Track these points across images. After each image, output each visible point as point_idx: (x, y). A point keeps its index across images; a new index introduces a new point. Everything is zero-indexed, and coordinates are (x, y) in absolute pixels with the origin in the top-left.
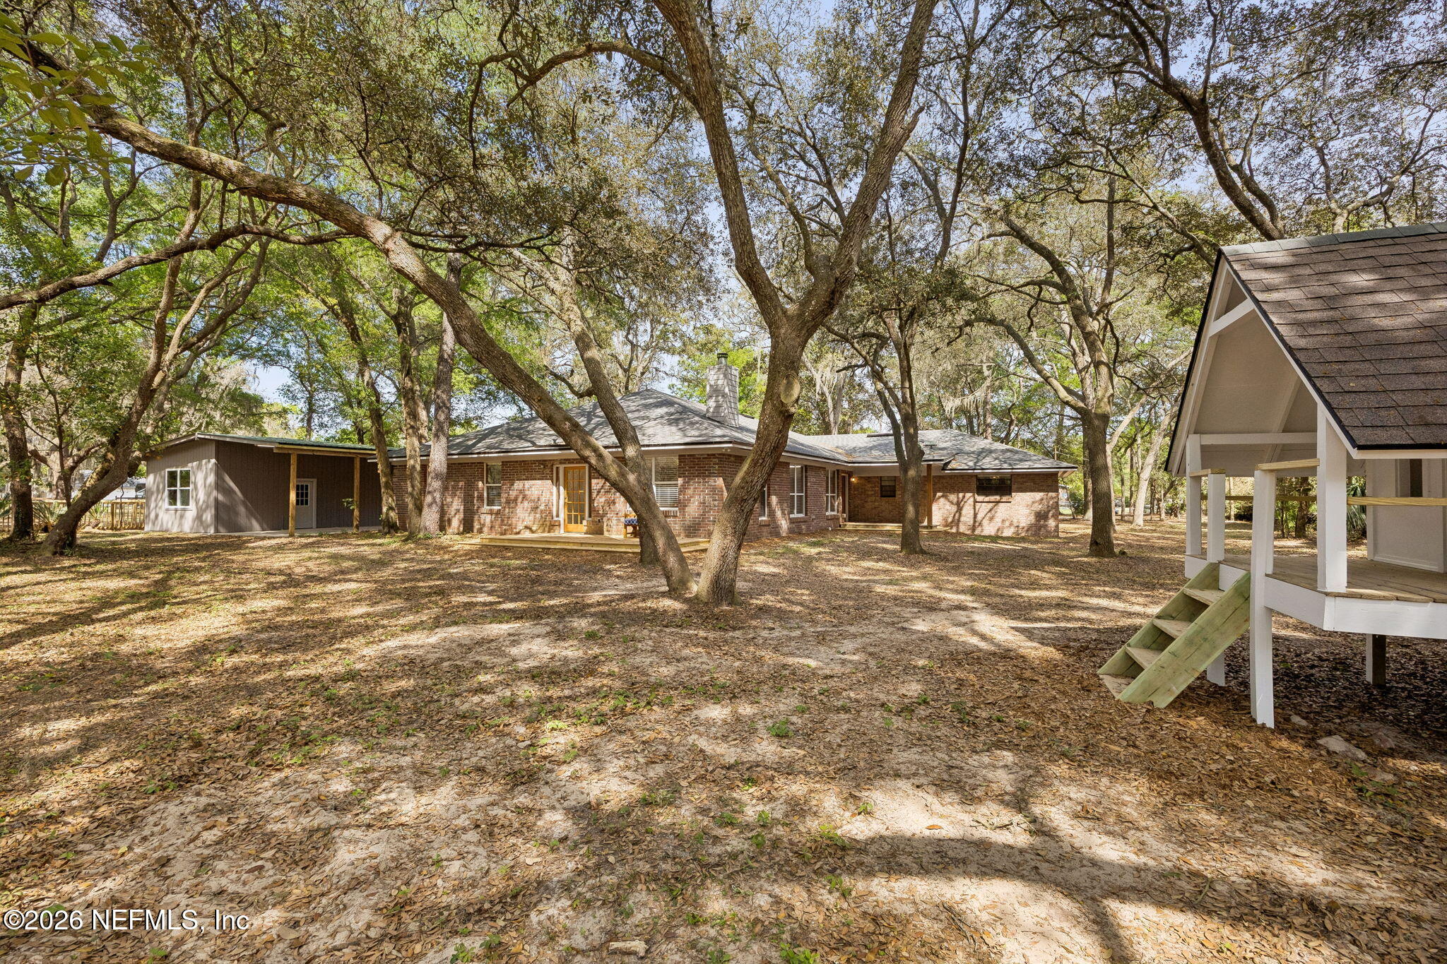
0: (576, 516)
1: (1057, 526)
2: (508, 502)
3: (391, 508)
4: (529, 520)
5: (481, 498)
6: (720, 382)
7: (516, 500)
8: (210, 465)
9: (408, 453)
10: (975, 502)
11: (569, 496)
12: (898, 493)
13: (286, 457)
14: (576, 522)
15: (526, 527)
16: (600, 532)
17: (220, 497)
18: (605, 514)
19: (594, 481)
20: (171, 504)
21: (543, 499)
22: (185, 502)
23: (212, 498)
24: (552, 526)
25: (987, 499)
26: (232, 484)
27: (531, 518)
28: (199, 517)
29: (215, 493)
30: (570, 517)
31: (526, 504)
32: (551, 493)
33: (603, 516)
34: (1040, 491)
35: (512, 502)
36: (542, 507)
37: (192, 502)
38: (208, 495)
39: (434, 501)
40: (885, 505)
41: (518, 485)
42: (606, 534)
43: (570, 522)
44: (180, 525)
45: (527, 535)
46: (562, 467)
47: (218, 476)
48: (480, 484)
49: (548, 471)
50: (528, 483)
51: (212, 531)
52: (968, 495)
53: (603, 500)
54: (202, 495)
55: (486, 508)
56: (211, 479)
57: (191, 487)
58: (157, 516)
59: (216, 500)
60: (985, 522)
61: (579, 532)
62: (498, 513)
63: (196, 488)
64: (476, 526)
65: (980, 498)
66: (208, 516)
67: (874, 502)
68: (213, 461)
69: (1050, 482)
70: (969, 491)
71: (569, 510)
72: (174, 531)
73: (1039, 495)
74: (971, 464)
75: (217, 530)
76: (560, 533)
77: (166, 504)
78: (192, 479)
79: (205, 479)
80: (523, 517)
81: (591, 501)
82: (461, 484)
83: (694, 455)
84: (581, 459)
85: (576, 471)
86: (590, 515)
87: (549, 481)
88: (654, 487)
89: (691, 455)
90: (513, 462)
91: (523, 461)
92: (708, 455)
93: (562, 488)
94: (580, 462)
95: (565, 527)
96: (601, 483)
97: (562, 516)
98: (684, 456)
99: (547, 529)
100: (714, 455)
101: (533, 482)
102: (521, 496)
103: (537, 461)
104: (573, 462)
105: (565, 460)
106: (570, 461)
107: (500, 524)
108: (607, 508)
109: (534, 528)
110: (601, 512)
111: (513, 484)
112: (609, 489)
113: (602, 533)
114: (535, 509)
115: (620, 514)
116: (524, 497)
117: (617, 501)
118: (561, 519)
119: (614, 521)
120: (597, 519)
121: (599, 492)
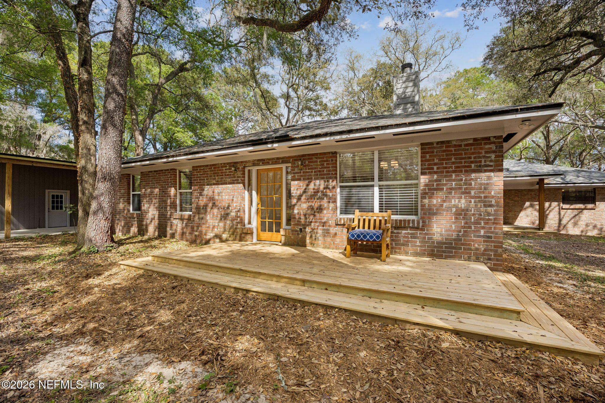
0: (271, 224)
2: (198, 208)
4: (220, 228)
5: (173, 206)
6: (409, 90)
7: (206, 206)
10: (561, 209)
11: (262, 201)
14: (271, 230)
16: (303, 244)
18: (308, 223)
19: (294, 183)
21: (234, 205)
24: (245, 236)
25: (572, 207)
27: (222, 226)
30: (263, 224)
31: (215, 211)
32: (243, 199)
33: (305, 226)
35: (201, 210)
36: (233, 214)
39: (100, 208)
41: (208, 190)
43: (263, 230)
45: (217, 244)
46: (254, 169)
48: (172, 191)
49: (239, 174)
50: (218, 189)
52: (555, 204)
53: (305, 206)
55: (178, 214)
60: (570, 226)
61: (274, 242)
62: (189, 219)
64: (169, 231)
65: (565, 207)
70: (555, 201)
71: (263, 217)
74: (559, 180)
76: (253, 243)
80: (212, 224)
81: (290, 207)
82: (157, 191)
83: (448, 142)
84: (278, 158)
85: (271, 174)
86: (288, 224)
87: (241, 186)
88: (376, 190)
89: (442, 142)
90: (203, 166)
91: (213, 165)
92: (475, 140)
93: (254, 193)
94: (276, 163)
95: (258, 235)
96: (302, 184)
97: (255, 224)
98: (432, 143)
99: (238, 237)
100: (488, 139)
101: (224, 186)
102: (210, 205)
103: (228, 163)
104: (268, 163)
105: (258, 160)
106: (264, 162)
107: (192, 229)
108: (310, 217)
109: (225, 235)
110: (303, 220)
111: (203, 190)
112: (315, 191)
113: (305, 245)
114: (225, 217)
115: (328, 224)
116: (214, 205)
117: (325, 208)
118: (254, 227)
119: (321, 233)
120: (297, 229)
121: (300, 196)
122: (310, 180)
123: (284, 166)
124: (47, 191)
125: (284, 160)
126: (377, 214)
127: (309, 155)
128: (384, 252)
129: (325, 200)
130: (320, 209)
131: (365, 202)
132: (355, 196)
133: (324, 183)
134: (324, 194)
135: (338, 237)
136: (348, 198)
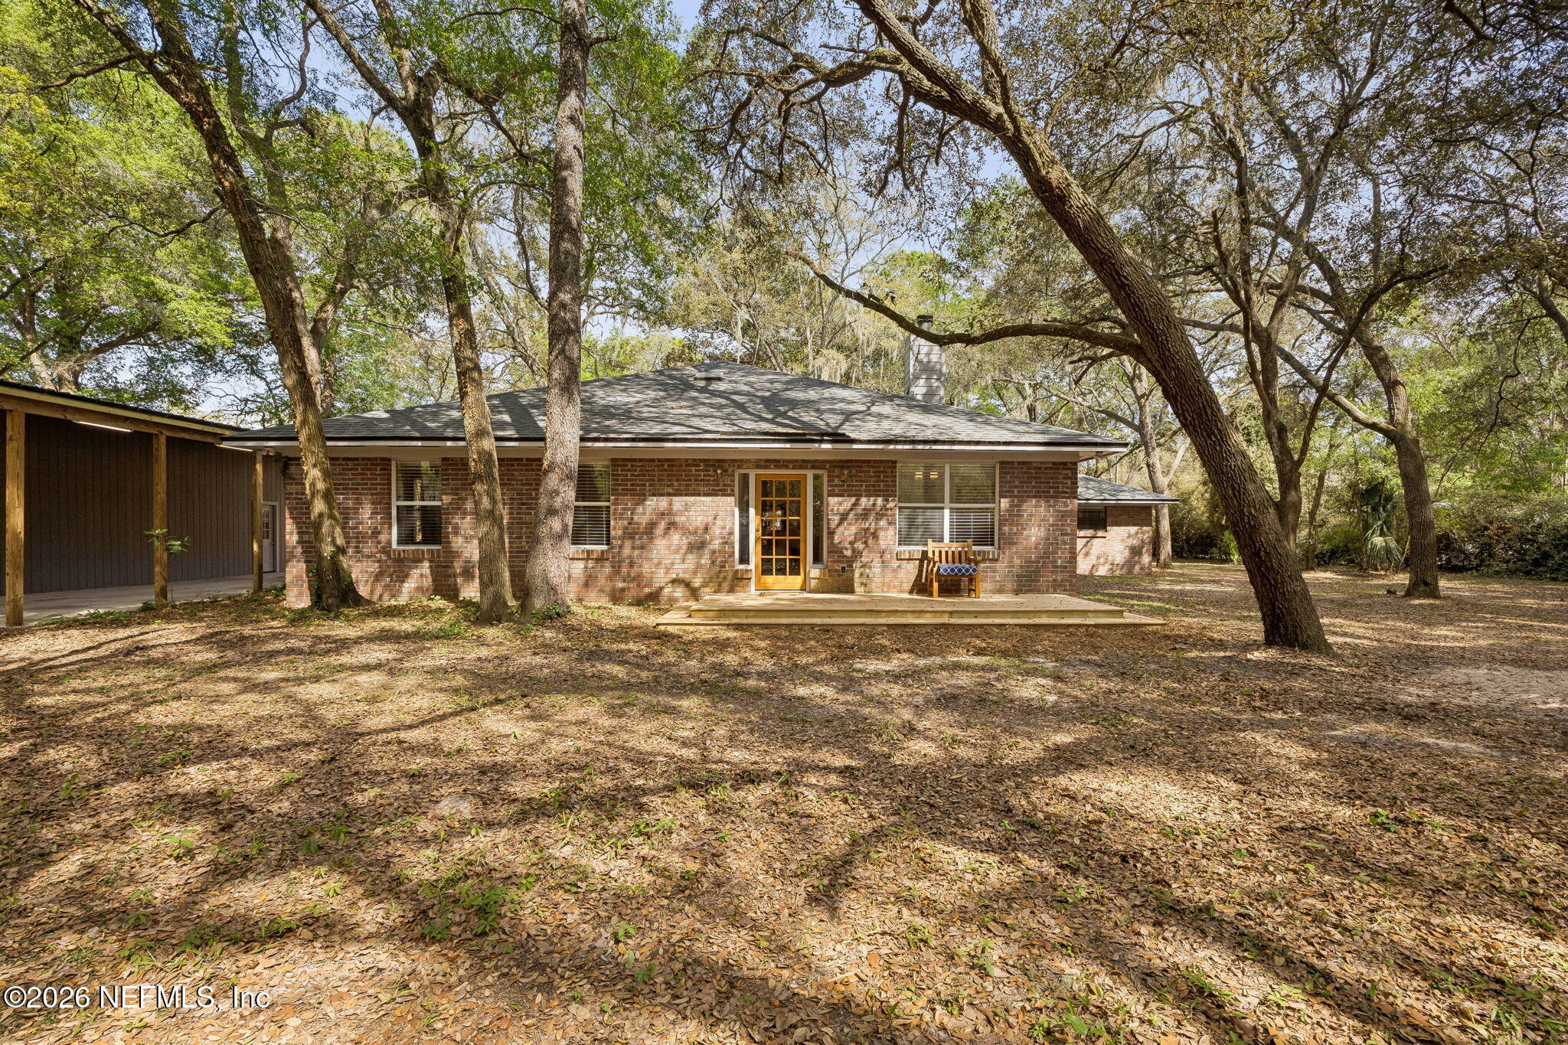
0: (781, 562)
4: (682, 568)
11: (766, 525)
14: (781, 571)
16: (845, 588)
18: (857, 554)
19: (830, 501)
21: (713, 531)
24: (737, 582)
27: (689, 564)
30: (767, 562)
31: (676, 538)
32: (730, 520)
33: (851, 561)
34: (1134, 525)
36: (713, 545)
41: (652, 503)
42: (859, 589)
43: (767, 571)
46: (753, 474)
49: (723, 480)
50: (678, 502)
53: (850, 532)
61: (792, 588)
62: (601, 559)
69: (1144, 515)
71: (768, 551)
73: (1133, 529)
76: (749, 593)
80: (667, 562)
81: (821, 535)
83: (1029, 463)
84: (804, 461)
86: (818, 559)
87: (729, 500)
88: (947, 512)
89: (1023, 463)
90: (641, 460)
91: (667, 460)
92: (1054, 463)
93: (752, 511)
94: (801, 467)
95: (758, 582)
96: (848, 503)
97: (753, 563)
98: (1012, 463)
99: (726, 585)
100: (1065, 464)
101: (692, 499)
102: (662, 525)
103: (701, 460)
104: (787, 467)
105: (768, 461)
106: (782, 462)
107: (610, 578)
108: (859, 545)
109: (697, 582)
110: (848, 553)
111: (642, 502)
112: (865, 514)
113: (852, 591)
114: (698, 547)
115: (887, 556)
116: (672, 525)
117: (882, 534)
118: (752, 566)
119: (877, 569)
120: (838, 567)
121: (844, 517)
122: (859, 496)
123: (810, 474)
126: (948, 545)
127: (857, 461)
129: (883, 523)
130: (875, 536)
131: (935, 527)
132: (920, 520)
133: (880, 501)
134: (879, 516)
135: (902, 574)
136: (911, 523)
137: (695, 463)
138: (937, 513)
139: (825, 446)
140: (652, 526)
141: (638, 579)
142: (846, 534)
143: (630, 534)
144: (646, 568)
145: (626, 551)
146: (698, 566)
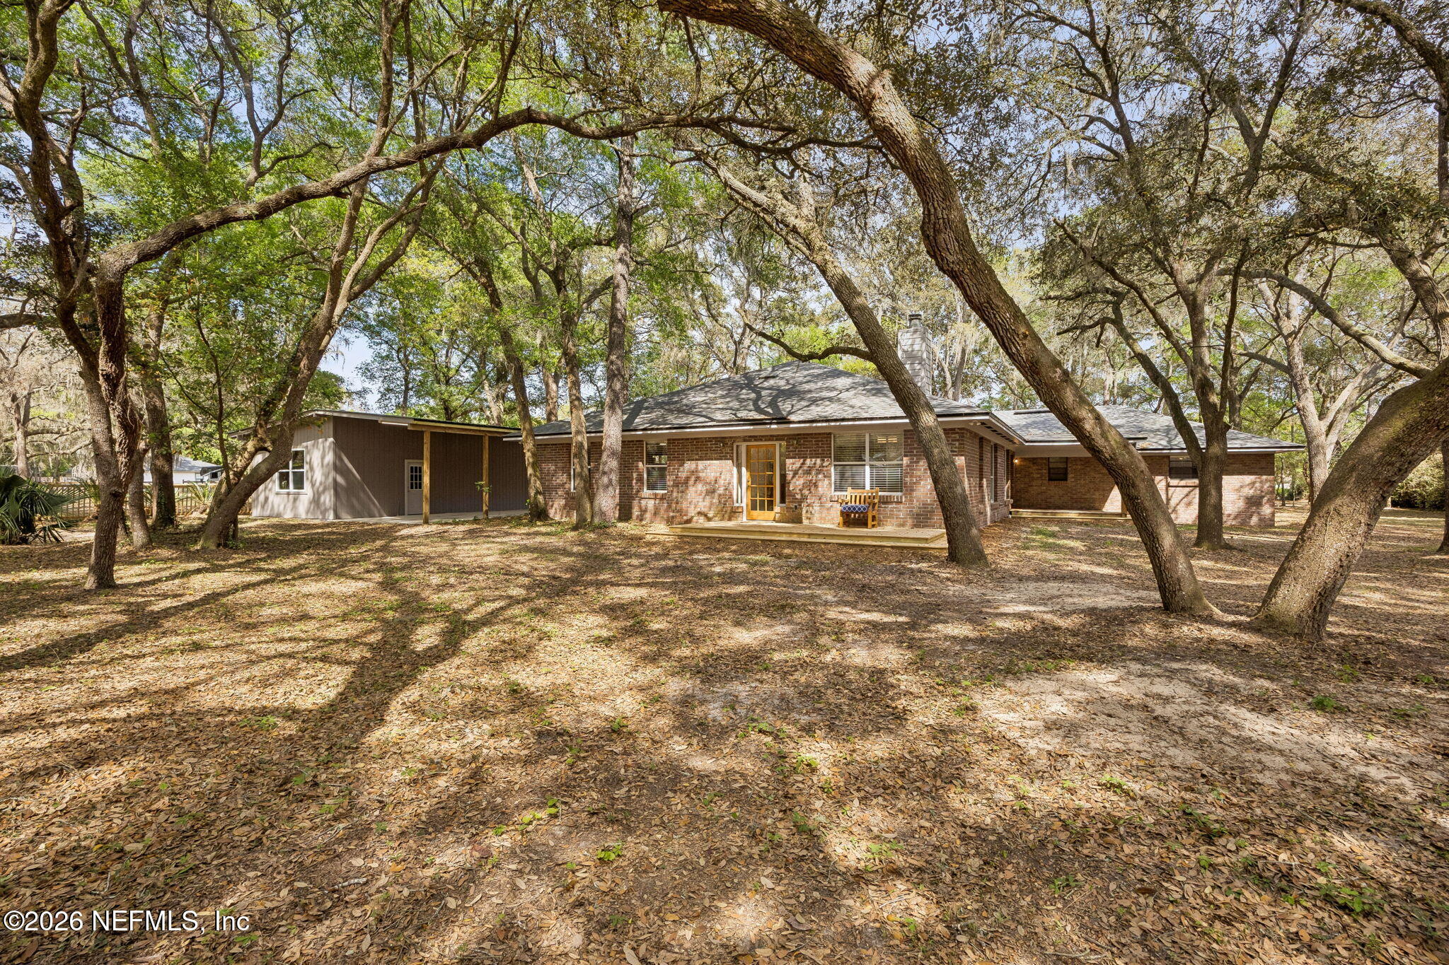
0: (762, 502)
1: (1273, 514)
3: (538, 493)
4: (703, 505)
5: (640, 481)
6: (916, 347)
8: (327, 444)
9: (573, 429)
10: (1168, 486)
11: (753, 479)
12: (1070, 476)
13: (420, 435)
14: (762, 508)
15: (700, 513)
16: (798, 520)
17: (340, 479)
18: (804, 498)
19: (789, 461)
20: (281, 487)
21: (721, 482)
22: (299, 483)
23: (330, 479)
24: (734, 513)
25: (1183, 483)
26: (350, 466)
27: (707, 503)
28: (316, 501)
29: (332, 474)
30: (754, 502)
31: (700, 487)
32: (731, 475)
33: (800, 502)
34: (1250, 473)
35: (682, 485)
36: (721, 491)
37: (307, 484)
38: (327, 476)
40: (1055, 490)
41: (689, 465)
42: (805, 522)
43: (754, 508)
44: (294, 508)
45: (701, 522)
46: (743, 446)
47: (337, 456)
48: (640, 464)
49: (726, 450)
50: (701, 464)
51: (331, 517)
53: (801, 482)
54: (318, 476)
55: (646, 492)
56: (330, 457)
57: (306, 467)
58: (266, 499)
59: (335, 481)
60: (1181, 508)
61: (766, 519)
62: (662, 498)
63: (312, 469)
64: (636, 512)
65: (1174, 482)
66: (328, 499)
67: (1041, 485)
68: (331, 439)
69: (1263, 464)
70: (1160, 474)
71: (754, 495)
72: (288, 516)
73: (1248, 479)
74: (1164, 443)
75: (337, 516)
76: (743, 520)
77: (276, 488)
78: (307, 458)
79: (323, 458)
80: (695, 501)
81: (784, 484)
84: (771, 436)
85: (762, 450)
86: (783, 500)
87: (730, 462)
88: (867, 468)
90: (683, 439)
91: (696, 439)
93: (744, 470)
94: (769, 440)
95: (748, 514)
96: (798, 463)
97: (745, 502)
99: (728, 515)
100: (954, 429)
101: (708, 462)
102: (693, 478)
103: (713, 438)
104: (761, 440)
105: (749, 437)
106: (756, 438)
107: (667, 511)
108: (806, 492)
109: (711, 515)
110: (798, 497)
111: (682, 465)
112: (810, 469)
113: (801, 522)
114: (711, 492)
115: (824, 499)
116: (697, 479)
117: (820, 484)
118: (744, 505)
119: (816, 508)
120: (793, 505)
121: (795, 473)
122: (805, 458)
123: (777, 443)
124: (406, 461)
125: (779, 438)
126: (868, 490)
127: (799, 435)
128: (870, 522)
129: (820, 476)
130: (816, 485)
131: (858, 479)
132: (848, 474)
133: (818, 461)
134: (819, 472)
135: (832, 511)
136: (842, 476)
137: (710, 439)
138: (860, 468)
139: (774, 426)
140: (688, 479)
141: (680, 511)
142: (796, 484)
143: (676, 484)
144: (684, 505)
145: (675, 494)
146: (712, 504)
